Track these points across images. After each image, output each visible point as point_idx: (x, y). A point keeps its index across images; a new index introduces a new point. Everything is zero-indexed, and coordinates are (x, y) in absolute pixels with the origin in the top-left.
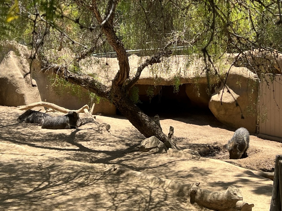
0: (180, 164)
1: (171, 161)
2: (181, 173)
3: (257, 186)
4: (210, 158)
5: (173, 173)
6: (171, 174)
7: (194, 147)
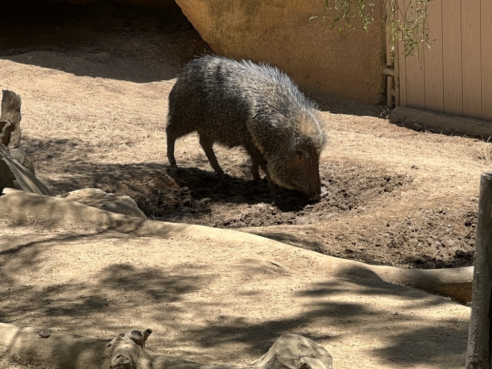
0: (58, 256)
1: (13, 246)
2: (61, 296)
3: (394, 328)
4: (189, 223)
5: (29, 296)
6: (20, 303)
7: (114, 181)
